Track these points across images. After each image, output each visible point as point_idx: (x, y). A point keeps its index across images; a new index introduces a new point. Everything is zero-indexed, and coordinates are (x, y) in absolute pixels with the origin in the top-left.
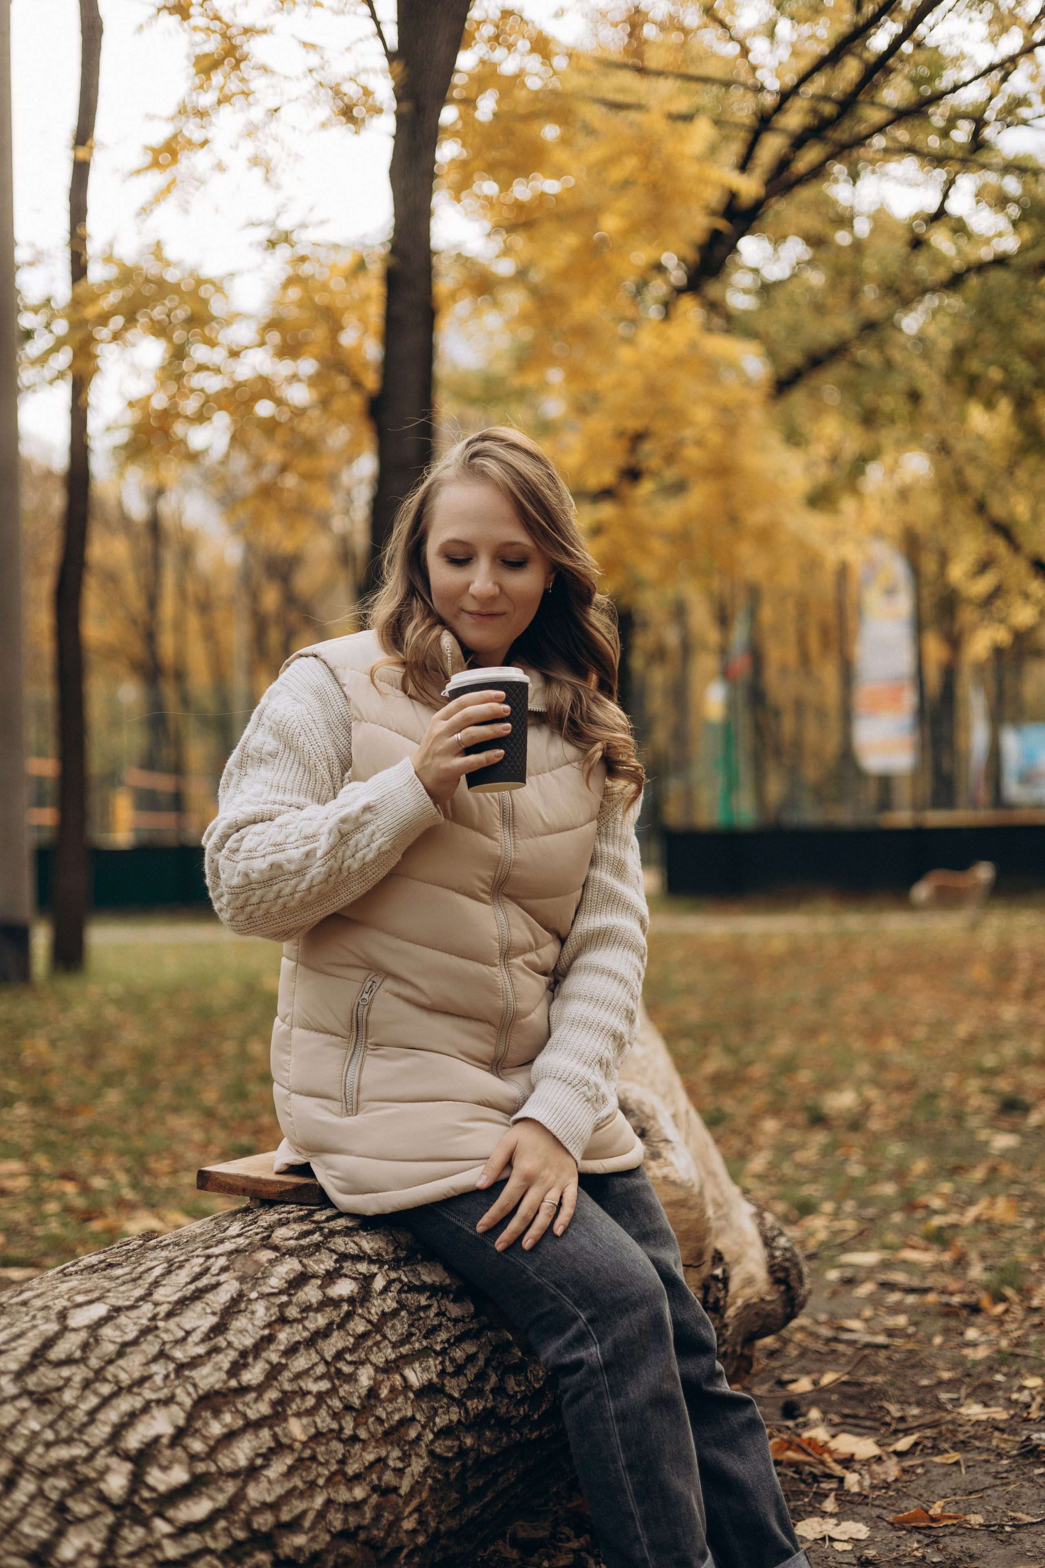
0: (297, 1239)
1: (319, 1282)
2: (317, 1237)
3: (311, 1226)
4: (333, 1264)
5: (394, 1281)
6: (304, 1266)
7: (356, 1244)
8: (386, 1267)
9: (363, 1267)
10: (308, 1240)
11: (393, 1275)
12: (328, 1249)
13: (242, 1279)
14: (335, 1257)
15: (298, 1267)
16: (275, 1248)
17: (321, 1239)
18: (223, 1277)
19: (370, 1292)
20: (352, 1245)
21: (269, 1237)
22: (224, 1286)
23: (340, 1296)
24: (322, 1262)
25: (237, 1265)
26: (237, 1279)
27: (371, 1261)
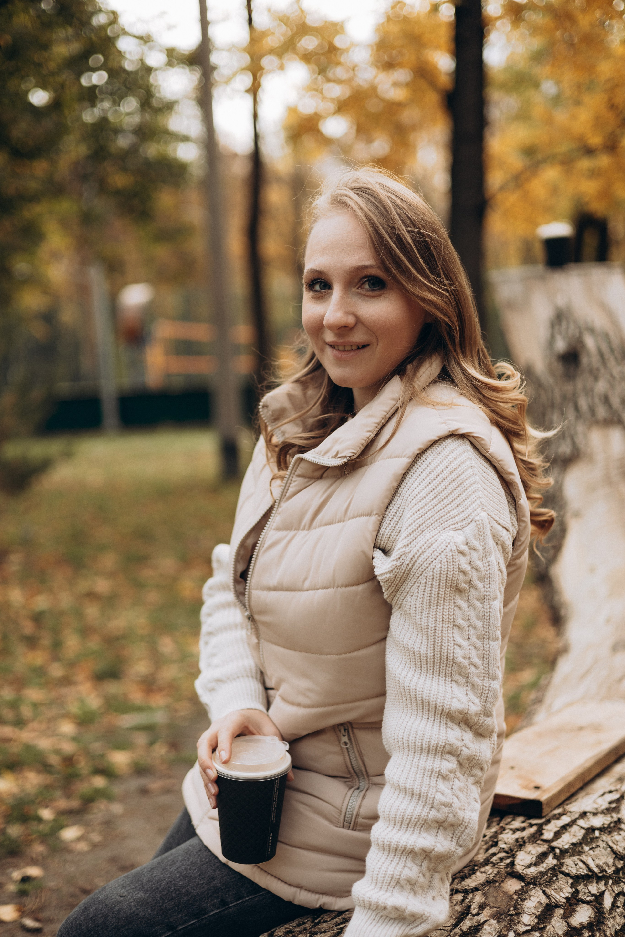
0: (536, 864)
1: (562, 911)
2: (551, 861)
3: (544, 848)
4: (570, 890)
5: (618, 895)
6: (547, 896)
7: (584, 863)
8: (610, 882)
9: (594, 888)
10: (545, 865)
11: (617, 889)
12: (563, 873)
13: (498, 916)
14: (570, 881)
15: (544, 900)
16: (520, 877)
17: (555, 862)
18: (482, 918)
19: (603, 913)
20: (581, 864)
21: (512, 864)
22: (486, 927)
23: (581, 924)
24: (561, 890)
25: (491, 900)
26: (493, 917)
27: (599, 879)
